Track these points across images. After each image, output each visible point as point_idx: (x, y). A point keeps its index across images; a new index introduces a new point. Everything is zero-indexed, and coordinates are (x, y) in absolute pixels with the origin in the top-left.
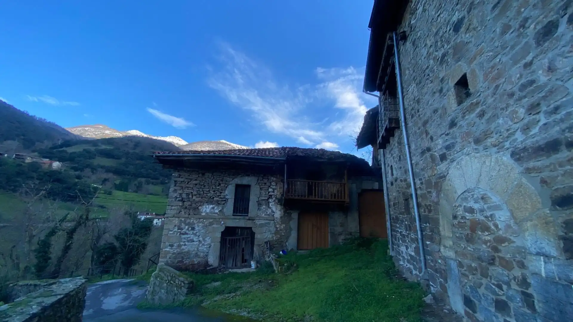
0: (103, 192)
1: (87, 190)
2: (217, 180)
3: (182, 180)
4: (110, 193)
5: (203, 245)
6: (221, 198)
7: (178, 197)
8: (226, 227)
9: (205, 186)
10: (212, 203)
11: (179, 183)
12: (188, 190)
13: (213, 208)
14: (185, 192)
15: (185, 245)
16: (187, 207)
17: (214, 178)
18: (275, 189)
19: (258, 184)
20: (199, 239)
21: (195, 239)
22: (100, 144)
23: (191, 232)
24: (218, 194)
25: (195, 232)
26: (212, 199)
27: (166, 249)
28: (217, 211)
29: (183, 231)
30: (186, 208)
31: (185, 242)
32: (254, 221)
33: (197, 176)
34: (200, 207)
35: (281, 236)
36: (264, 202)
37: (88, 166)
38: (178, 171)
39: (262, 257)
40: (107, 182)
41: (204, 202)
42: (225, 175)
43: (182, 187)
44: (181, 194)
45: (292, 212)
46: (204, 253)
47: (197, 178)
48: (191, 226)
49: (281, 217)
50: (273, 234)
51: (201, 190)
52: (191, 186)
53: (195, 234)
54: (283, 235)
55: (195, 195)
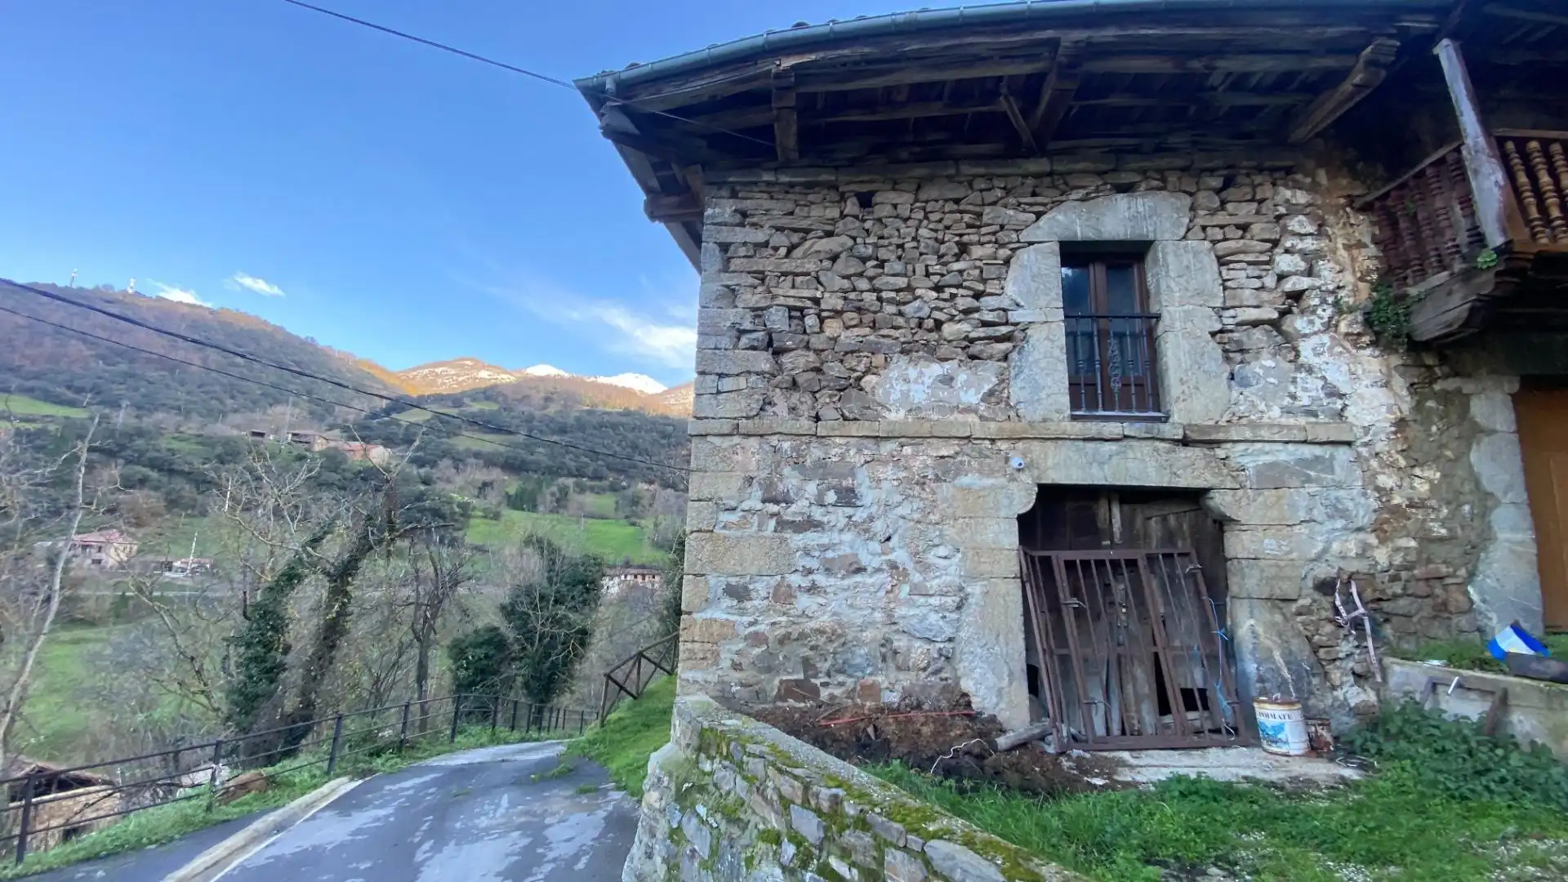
0: (481, 514)
1: (446, 509)
2: (947, 228)
3: (760, 236)
4: (496, 516)
5: (919, 591)
6: (985, 324)
7: (747, 325)
8: (1041, 487)
9: (882, 264)
10: (933, 353)
11: (742, 251)
12: (793, 287)
13: (948, 380)
14: (781, 300)
15: (813, 589)
16: (800, 380)
17: (926, 217)
18: (1319, 255)
19: (1197, 229)
20: (892, 557)
21: (865, 559)
22: (466, 400)
23: (839, 516)
24: (964, 302)
25: (860, 515)
26: (930, 331)
27: (708, 614)
28: (972, 397)
29: (793, 508)
30: (794, 385)
31: (810, 572)
32: (1220, 453)
33: (835, 213)
34: (868, 378)
35: (1426, 539)
36: (1258, 334)
37: (445, 454)
38: (734, 195)
39: (1315, 681)
40: (488, 490)
41: (890, 348)
42: (989, 197)
43: (761, 276)
44: (758, 312)
45: (1468, 387)
46: (930, 641)
47: (834, 221)
48: (835, 482)
49: (1401, 424)
50: (1359, 529)
51: (863, 284)
52: (811, 266)
53: (864, 529)
54: (1441, 540)
55: (838, 313)
